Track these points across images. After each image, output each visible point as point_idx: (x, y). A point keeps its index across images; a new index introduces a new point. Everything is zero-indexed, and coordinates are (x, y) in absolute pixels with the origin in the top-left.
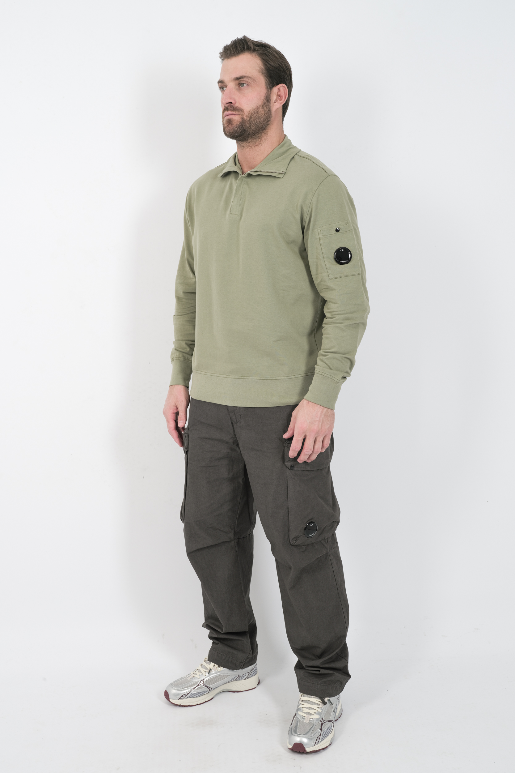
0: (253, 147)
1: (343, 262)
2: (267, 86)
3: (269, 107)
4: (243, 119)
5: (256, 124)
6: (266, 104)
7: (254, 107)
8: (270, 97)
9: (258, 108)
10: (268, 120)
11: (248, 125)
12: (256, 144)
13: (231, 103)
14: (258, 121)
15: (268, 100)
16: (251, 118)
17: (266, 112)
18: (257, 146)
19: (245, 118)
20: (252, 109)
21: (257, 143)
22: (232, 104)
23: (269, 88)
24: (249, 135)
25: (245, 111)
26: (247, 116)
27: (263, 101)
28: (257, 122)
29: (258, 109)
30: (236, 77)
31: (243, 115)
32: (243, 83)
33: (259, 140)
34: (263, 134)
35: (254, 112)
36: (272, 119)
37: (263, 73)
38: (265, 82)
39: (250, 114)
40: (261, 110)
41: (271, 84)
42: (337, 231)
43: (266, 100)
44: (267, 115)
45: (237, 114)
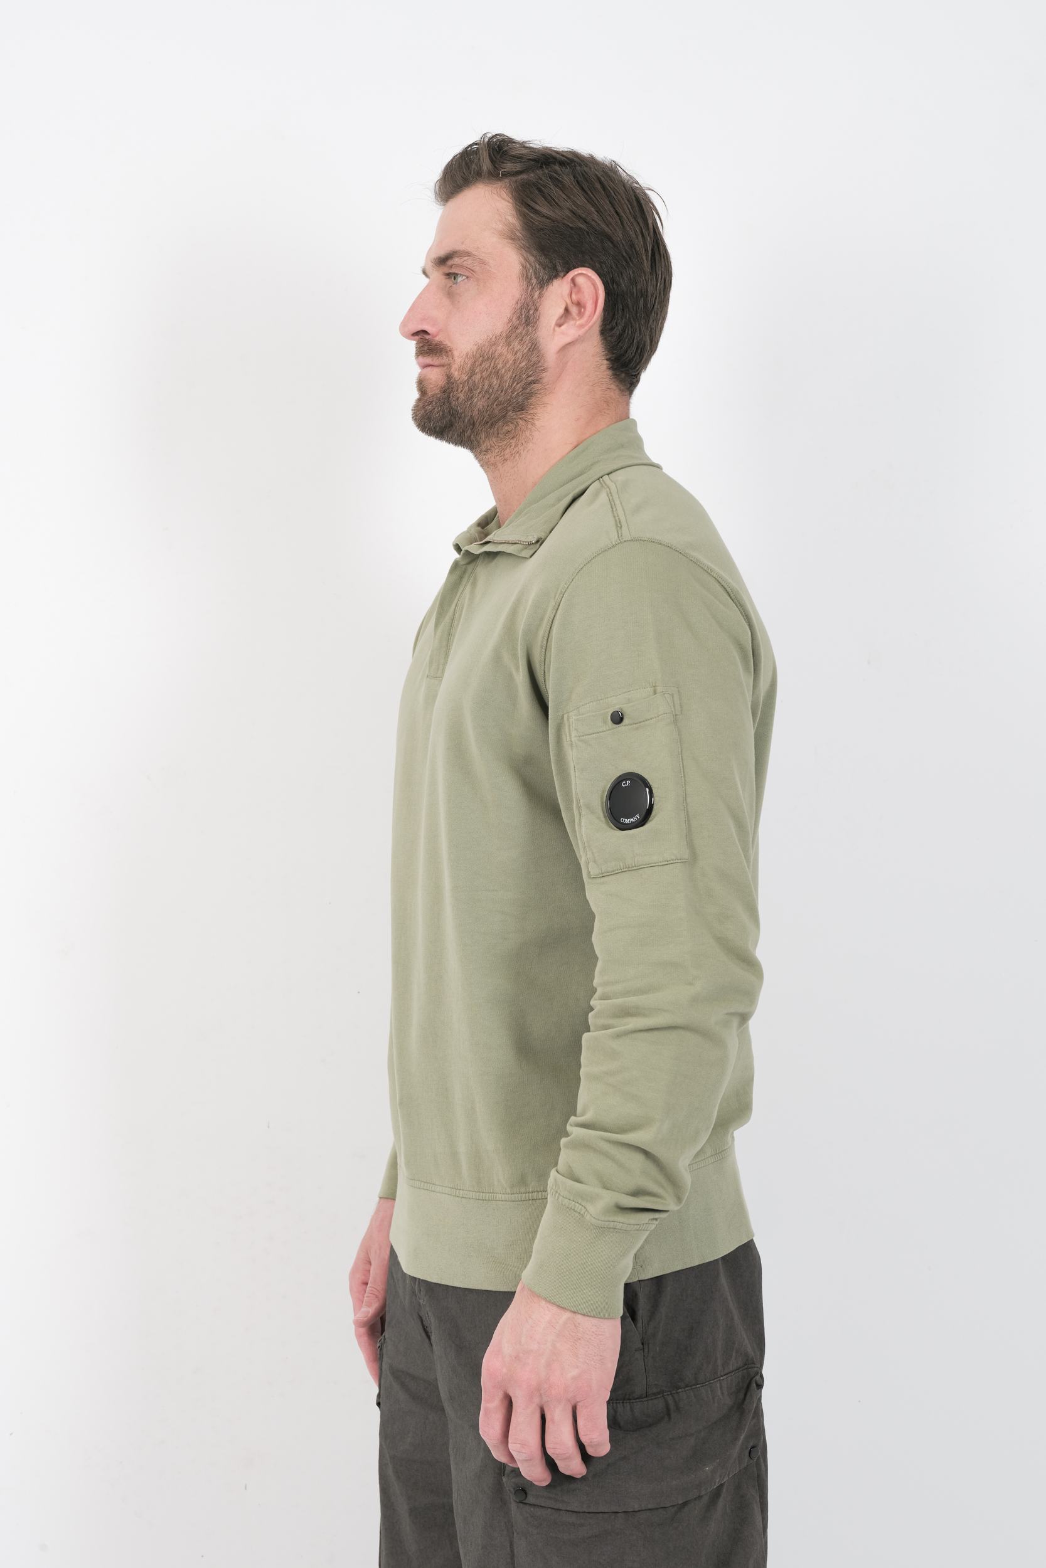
0: (499, 465)
1: (627, 821)
2: (525, 276)
3: (531, 340)
4: (449, 377)
5: (487, 392)
6: (519, 331)
7: (481, 342)
8: (536, 310)
9: (493, 344)
10: (530, 379)
11: (462, 396)
12: (506, 457)
13: (425, 332)
14: (495, 382)
15: (528, 318)
16: (472, 373)
17: (519, 355)
18: (508, 462)
19: (456, 374)
20: (476, 347)
21: (508, 450)
22: (427, 337)
23: (534, 281)
24: (474, 425)
25: (456, 353)
26: (461, 368)
27: (510, 320)
28: (490, 385)
29: (491, 346)
30: (439, 255)
31: (449, 366)
32: (457, 274)
33: (513, 441)
34: (521, 422)
35: (484, 357)
36: (547, 377)
37: (513, 239)
38: (522, 265)
39: (470, 363)
40: (501, 349)
41: (544, 269)
42: (618, 718)
43: (519, 318)
44: (523, 364)
45: (436, 364)
